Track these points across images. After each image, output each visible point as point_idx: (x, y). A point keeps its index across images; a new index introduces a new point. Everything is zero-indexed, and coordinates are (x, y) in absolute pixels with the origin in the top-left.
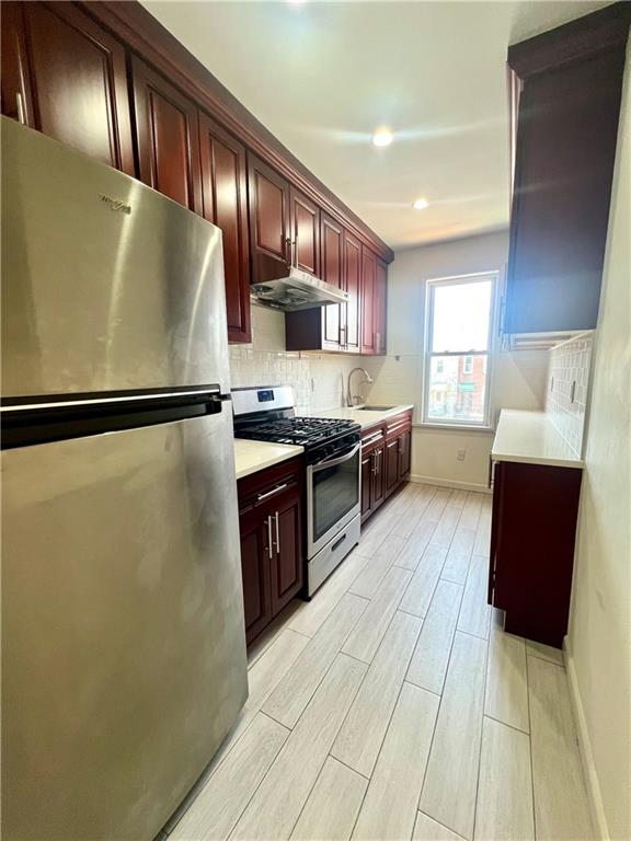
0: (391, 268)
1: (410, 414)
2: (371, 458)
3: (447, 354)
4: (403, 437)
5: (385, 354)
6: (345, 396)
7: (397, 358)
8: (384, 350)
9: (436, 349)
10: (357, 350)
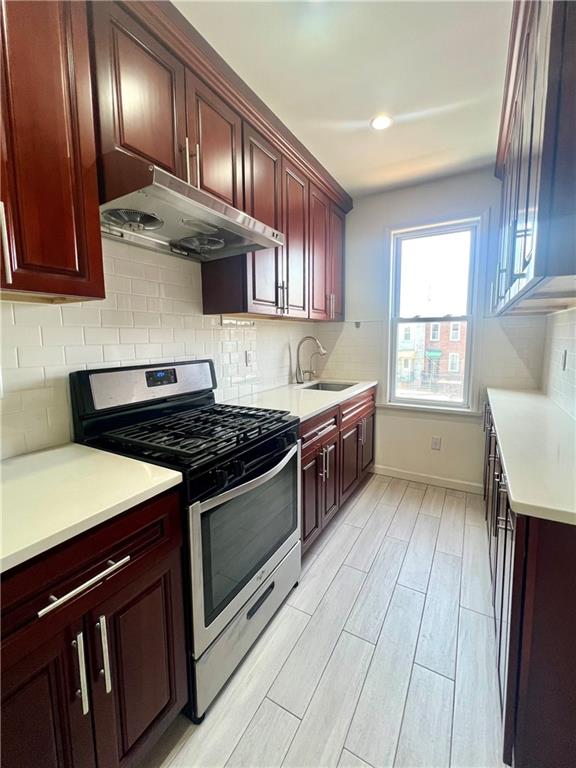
0: (350, 218)
1: (373, 393)
2: (318, 460)
3: (417, 320)
4: (364, 423)
5: (343, 320)
6: (294, 370)
7: (358, 325)
8: (341, 316)
9: (403, 314)
10: (304, 314)
